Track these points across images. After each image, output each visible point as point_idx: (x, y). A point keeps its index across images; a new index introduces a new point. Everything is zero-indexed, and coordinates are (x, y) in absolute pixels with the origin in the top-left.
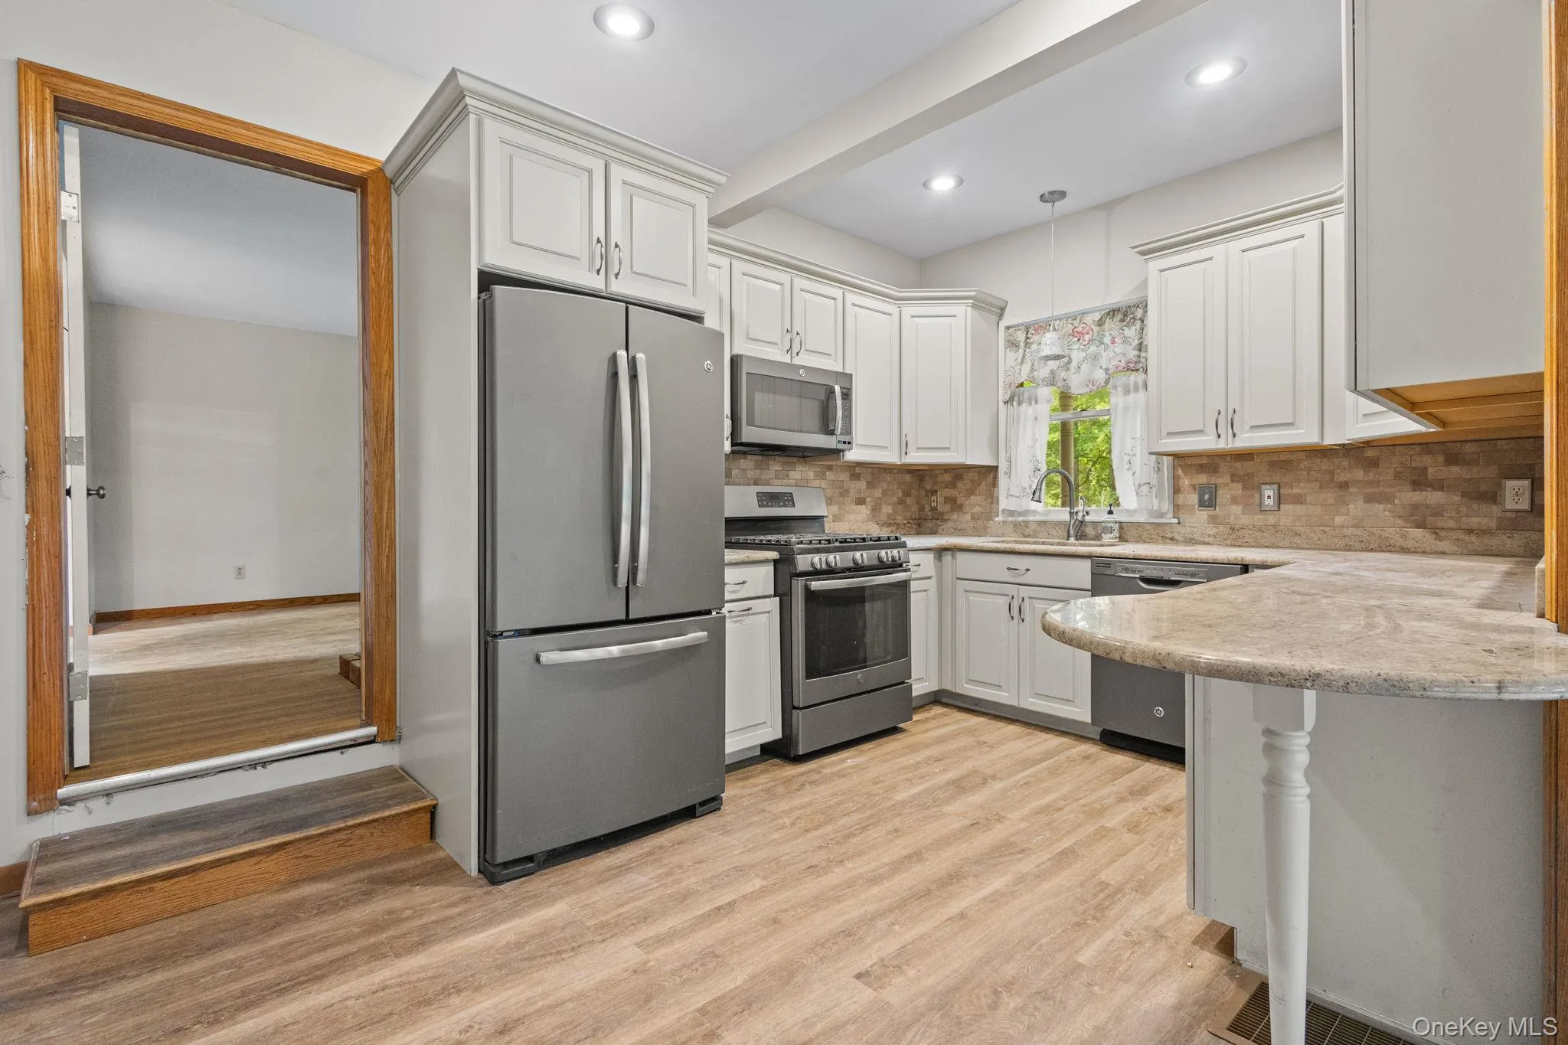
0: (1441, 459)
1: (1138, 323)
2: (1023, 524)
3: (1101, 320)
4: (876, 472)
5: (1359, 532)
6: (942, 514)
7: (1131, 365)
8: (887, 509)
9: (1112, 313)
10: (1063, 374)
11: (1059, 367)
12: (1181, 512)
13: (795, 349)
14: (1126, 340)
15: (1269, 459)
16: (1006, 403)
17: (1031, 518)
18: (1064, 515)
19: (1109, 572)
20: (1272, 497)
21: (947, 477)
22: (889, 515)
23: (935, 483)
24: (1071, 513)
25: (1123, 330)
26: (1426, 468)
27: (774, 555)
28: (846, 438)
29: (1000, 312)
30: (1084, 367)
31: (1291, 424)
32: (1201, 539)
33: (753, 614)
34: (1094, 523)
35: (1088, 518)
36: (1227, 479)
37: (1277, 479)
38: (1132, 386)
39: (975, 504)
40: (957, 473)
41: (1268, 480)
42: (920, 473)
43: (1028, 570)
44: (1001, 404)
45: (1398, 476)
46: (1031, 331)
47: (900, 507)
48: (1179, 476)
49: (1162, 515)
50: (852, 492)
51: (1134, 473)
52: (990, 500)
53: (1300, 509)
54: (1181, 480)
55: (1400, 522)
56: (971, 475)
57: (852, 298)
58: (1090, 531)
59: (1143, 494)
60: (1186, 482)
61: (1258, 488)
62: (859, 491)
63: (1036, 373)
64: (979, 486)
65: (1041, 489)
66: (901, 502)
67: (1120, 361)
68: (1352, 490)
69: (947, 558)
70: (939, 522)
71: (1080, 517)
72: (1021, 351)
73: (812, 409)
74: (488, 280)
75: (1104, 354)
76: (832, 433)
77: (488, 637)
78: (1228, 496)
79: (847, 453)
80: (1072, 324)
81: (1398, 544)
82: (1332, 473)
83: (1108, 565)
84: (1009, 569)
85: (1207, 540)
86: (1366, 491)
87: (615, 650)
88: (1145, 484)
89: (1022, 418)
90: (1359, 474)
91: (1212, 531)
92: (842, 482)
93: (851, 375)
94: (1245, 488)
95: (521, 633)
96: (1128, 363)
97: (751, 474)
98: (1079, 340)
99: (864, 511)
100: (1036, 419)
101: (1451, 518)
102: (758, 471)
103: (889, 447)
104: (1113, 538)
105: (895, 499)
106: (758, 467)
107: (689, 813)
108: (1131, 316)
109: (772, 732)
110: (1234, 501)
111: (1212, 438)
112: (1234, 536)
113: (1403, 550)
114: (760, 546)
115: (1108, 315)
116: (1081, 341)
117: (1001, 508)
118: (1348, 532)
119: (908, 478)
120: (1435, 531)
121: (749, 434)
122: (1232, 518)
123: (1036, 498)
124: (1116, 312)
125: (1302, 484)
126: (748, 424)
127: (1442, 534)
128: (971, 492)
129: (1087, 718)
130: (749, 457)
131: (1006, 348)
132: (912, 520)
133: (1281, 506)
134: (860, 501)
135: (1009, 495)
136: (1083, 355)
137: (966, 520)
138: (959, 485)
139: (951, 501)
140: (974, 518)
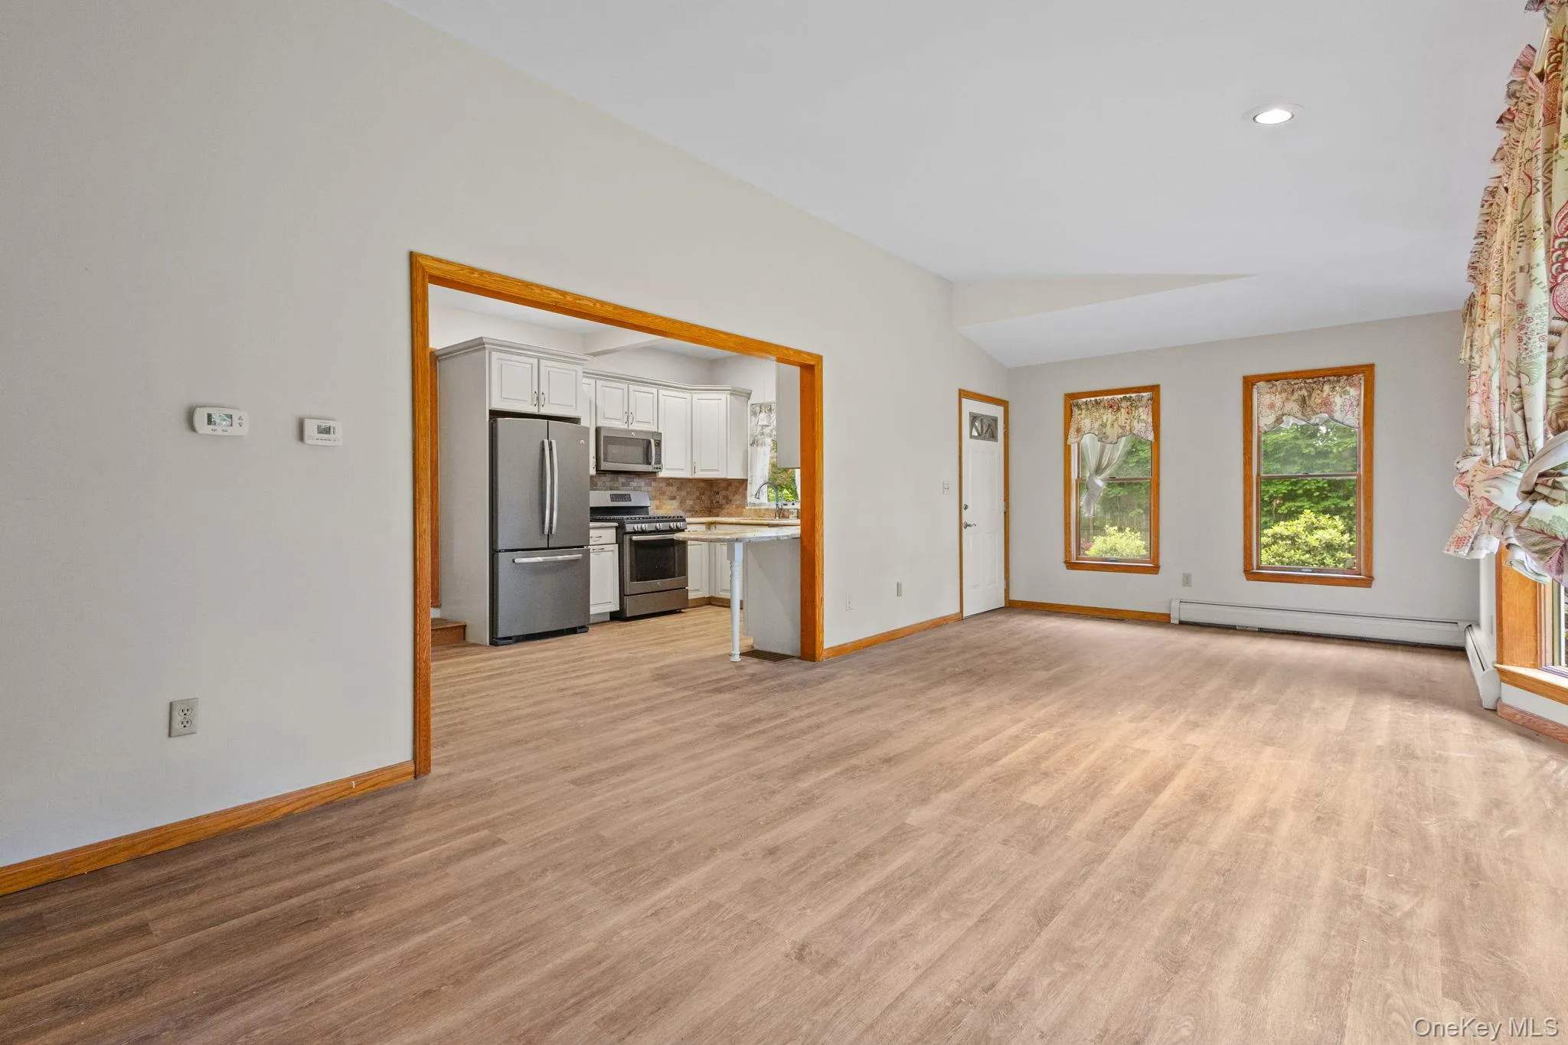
2: (758, 509)
4: (682, 483)
6: (721, 503)
8: (689, 502)
13: (630, 422)
16: (751, 445)
17: (762, 507)
23: (718, 489)
24: (776, 505)
27: (616, 524)
28: (658, 466)
29: (747, 396)
33: (605, 551)
34: (786, 510)
35: (784, 507)
39: (737, 500)
40: (729, 483)
44: (749, 446)
47: (698, 501)
50: (667, 494)
52: (743, 498)
56: (735, 484)
57: (662, 392)
58: (786, 514)
62: (671, 493)
63: (765, 430)
64: (738, 490)
66: (698, 498)
69: (713, 528)
70: (719, 508)
71: (780, 506)
72: (758, 417)
73: (638, 452)
74: (495, 414)
76: (651, 463)
77: (494, 552)
79: (660, 473)
87: (540, 559)
89: (758, 454)
92: (660, 488)
93: (661, 433)
95: (507, 551)
97: (608, 484)
99: (675, 504)
100: (764, 453)
102: (612, 484)
103: (685, 470)
105: (695, 496)
106: (612, 480)
107: (573, 631)
109: (615, 607)
114: (610, 521)
117: (748, 501)
121: (604, 466)
126: (606, 462)
128: (735, 493)
130: (607, 476)
131: (751, 416)
134: (674, 498)
135: (752, 495)
137: (732, 508)
138: (730, 489)
139: (726, 497)
140: (737, 508)
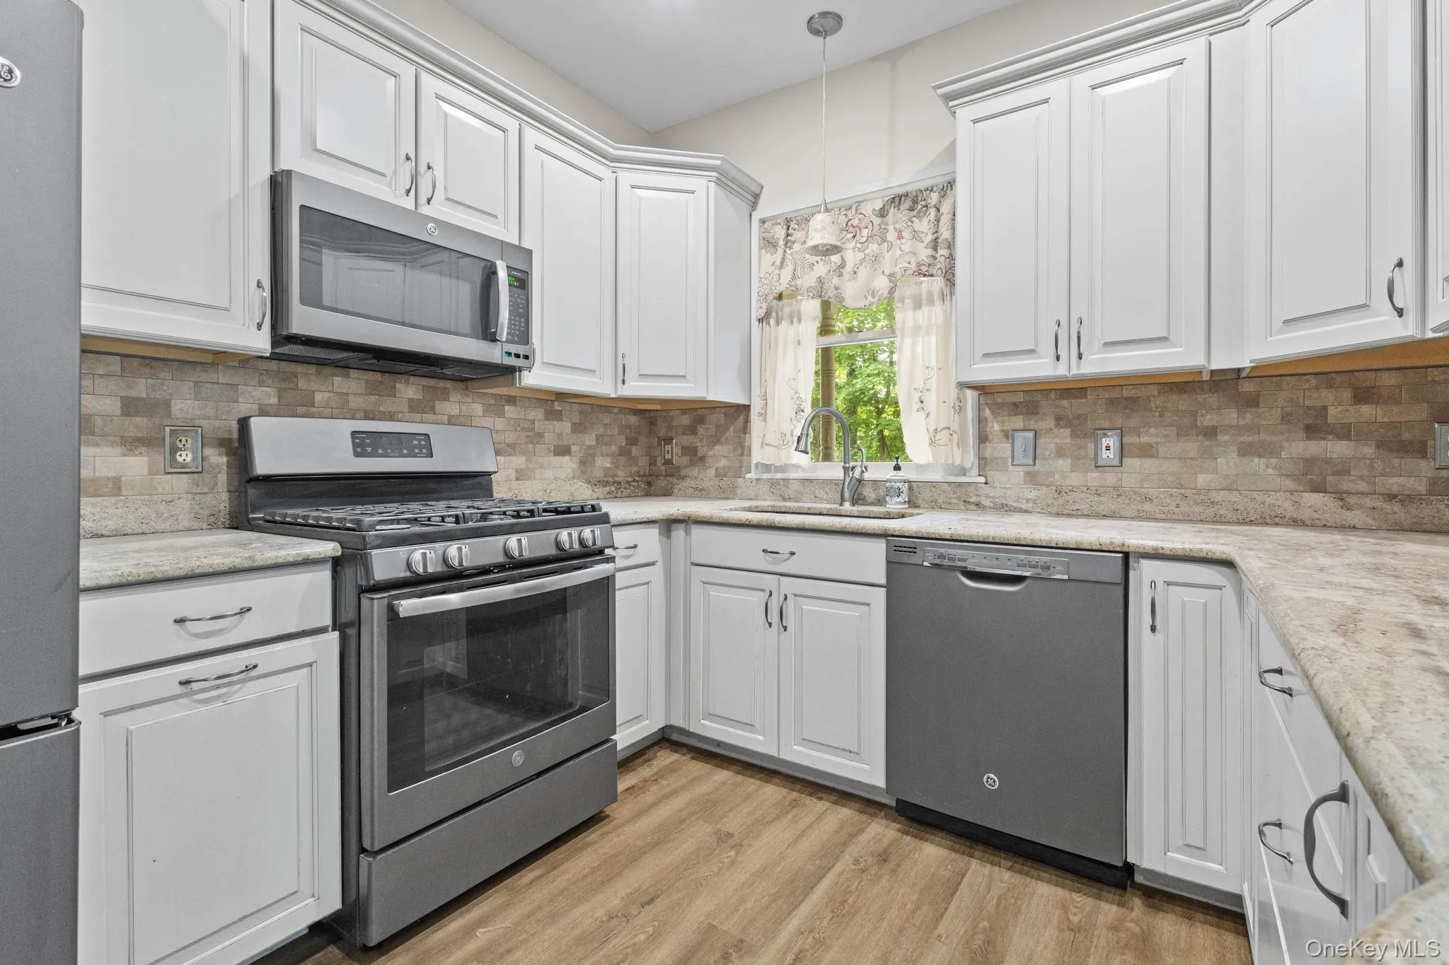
0: (1347, 395)
1: (932, 212)
2: (782, 483)
3: (883, 209)
5: (1234, 497)
6: (679, 469)
7: (924, 269)
8: (603, 463)
9: (897, 200)
10: (836, 280)
11: (830, 271)
12: (988, 468)
13: (424, 192)
14: (916, 235)
15: (1107, 396)
16: (760, 320)
17: (793, 475)
18: (834, 471)
19: (913, 559)
20: (1112, 448)
21: (686, 420)
22: (606, 470)
23: (670, 428)
24: (846, 469)
25: (912, 222)
26: (1325, 408)
27: (329, 548)
28: (521, 349)
29: (752, 199)
30: (863, 272)
31: (1164, 339)
32: (1016, 505)
33: (259, 677)
34: (874, 482)
35: (867, 476)
36: (1050, 423)
37: (1119, 422)
38: (924, 297)
39: (720, 455)
40: (699, 414)
41: (1106, 424)
42: (652, 414)
43: (792, 554)
44: (755, 323)
45: (1286, 418)
46: (793, 225)
47: (622, 460)
48: (986, 418)
49: (963, 471)
50: (548, 437)
51: (928, 415)
52: (739, 451)
53: (1149, 463)
54: (990, 425)
55: (1289, 484)
56: (717, 417)
58: (868, 492)
59: (941, 442)
60: (995, 427)
61: (1095, 434)
62: (560, 436)
63: (799, 282)
64: (725, 432)
65: (807, 435)
66: (624, 452)
67: (909, 263)
68: (1223, 438)
69: (679, 533)
70: (675, 480)
71: (857, 473)
72: (780, 251)
75: (888, 255)
76: (492, 338)
78: (1052, 446)
79: (525, 373)
80: (846, 215)
81: (1289, 515)
82: (1194, 414)
83: (913, 550)
84: (765, 551)
85: (1024, 506)
86: (1241, 439)
88: (942, 430)
89: (781, 341)
90: (1231, 416)
91: (1033, 494)
92: (533, 422)
93: (531, 251)
94: (1074, 435)
96: (919, 265)
97: (356, 402)
98: (854, 237)
99: (568, 465)
100: (799, 343)
101: (1361, 478)
102: (373, 398)
103: (598, 372)
104: (900, 503)
105: (614, 449)
106: (372, 389)
108: (923, 203)
110: (1060, 453)
111: (1047, 360)
112: (1061, 501)
113: (1296, 523)
115: (893, 202)
116: (857, 237)
117: (754, 461)
118: (1219, 496)
119: (633, 420)
120: (1341, 496)
121: (304, 320)
122: (1057, 477)
123: (802, 447)
124: (903, 199)
125: (1152, 430)
126: (303, 301)
127: (1352, 500)
128: (716, 440)
129: (881, 783)
130: (353, 373)
131: (761, 249)
132: (639, 476)
133: (1125, 460)
134: (563, 451)
135: (764, 444)
136: (862, 255)
137: (706, 477)
138: (701, 430)
139: (690, 451)
140: (720, 475)
